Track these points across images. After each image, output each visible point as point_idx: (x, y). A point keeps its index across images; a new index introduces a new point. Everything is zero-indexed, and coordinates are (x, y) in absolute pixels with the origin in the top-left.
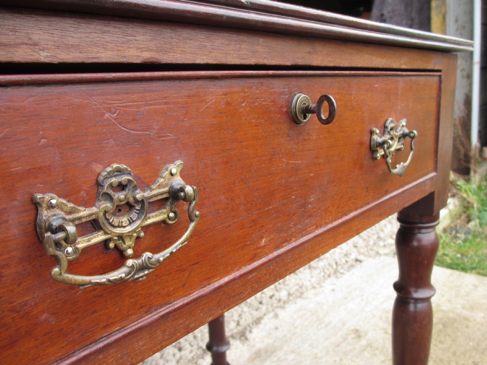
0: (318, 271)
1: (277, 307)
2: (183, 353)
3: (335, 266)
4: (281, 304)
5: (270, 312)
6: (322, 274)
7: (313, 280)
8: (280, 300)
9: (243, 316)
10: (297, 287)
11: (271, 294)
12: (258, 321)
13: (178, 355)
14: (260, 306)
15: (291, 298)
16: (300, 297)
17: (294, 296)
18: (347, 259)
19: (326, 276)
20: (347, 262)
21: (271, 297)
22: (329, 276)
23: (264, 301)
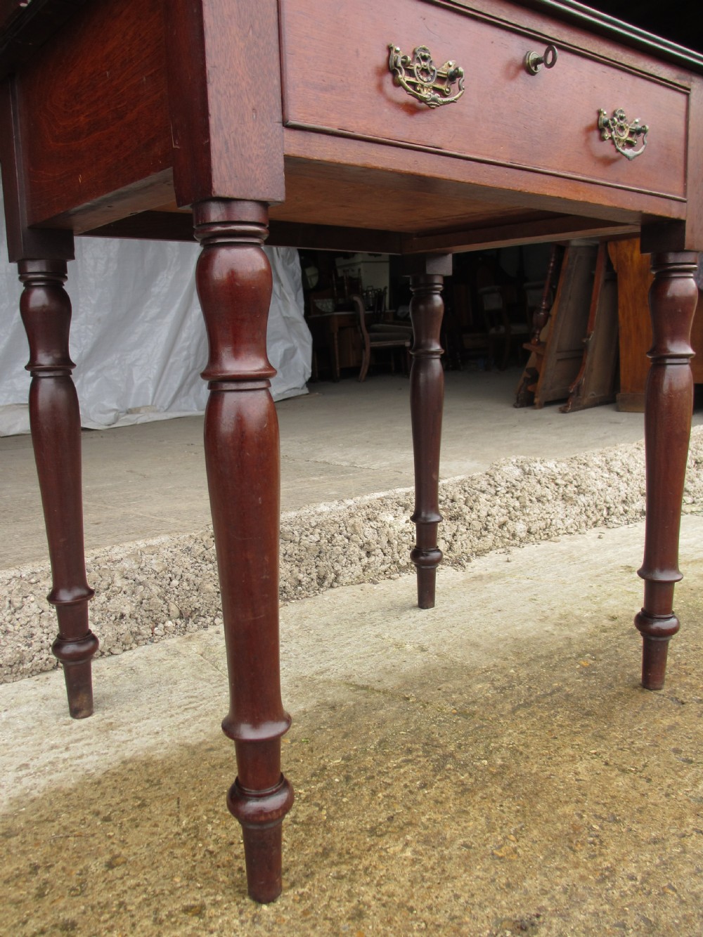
0: (577, 509)
1: (508, 544)
2: (372, 559)
3: (605, 512)
4: (516, 541)
5: (498, 547)
6: (584, 517)
7: (569, 522)
8: (514, 535)
9: (458, 537)
10: (542, 524)
11: (502, 519)
12: (480, 553)
13: (365, 560)
14: (484, 533)
15: (532, 538)
16: (546, 539)
17: (537, 536)
18: (626, 508)
19: (590, 523)
20: (626, 512)
21: (502, 525)
22: (595, 524)
23: (490, 527)
